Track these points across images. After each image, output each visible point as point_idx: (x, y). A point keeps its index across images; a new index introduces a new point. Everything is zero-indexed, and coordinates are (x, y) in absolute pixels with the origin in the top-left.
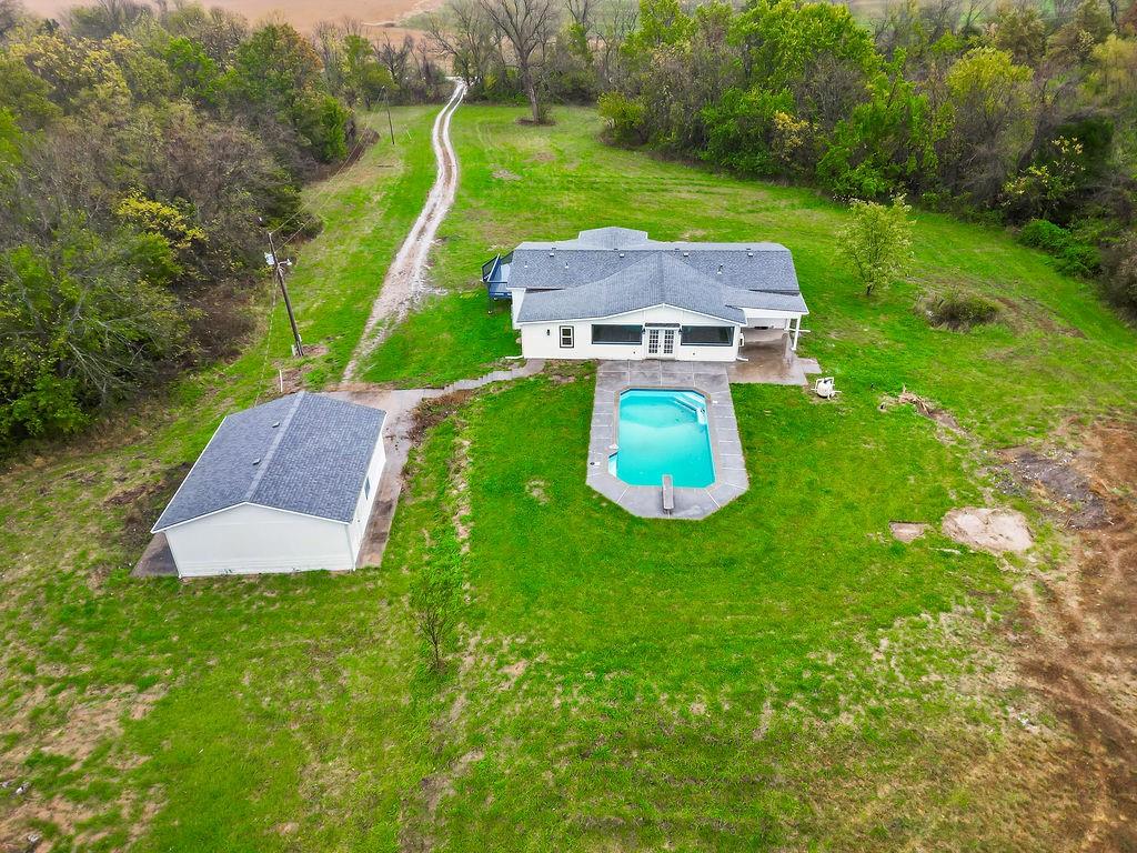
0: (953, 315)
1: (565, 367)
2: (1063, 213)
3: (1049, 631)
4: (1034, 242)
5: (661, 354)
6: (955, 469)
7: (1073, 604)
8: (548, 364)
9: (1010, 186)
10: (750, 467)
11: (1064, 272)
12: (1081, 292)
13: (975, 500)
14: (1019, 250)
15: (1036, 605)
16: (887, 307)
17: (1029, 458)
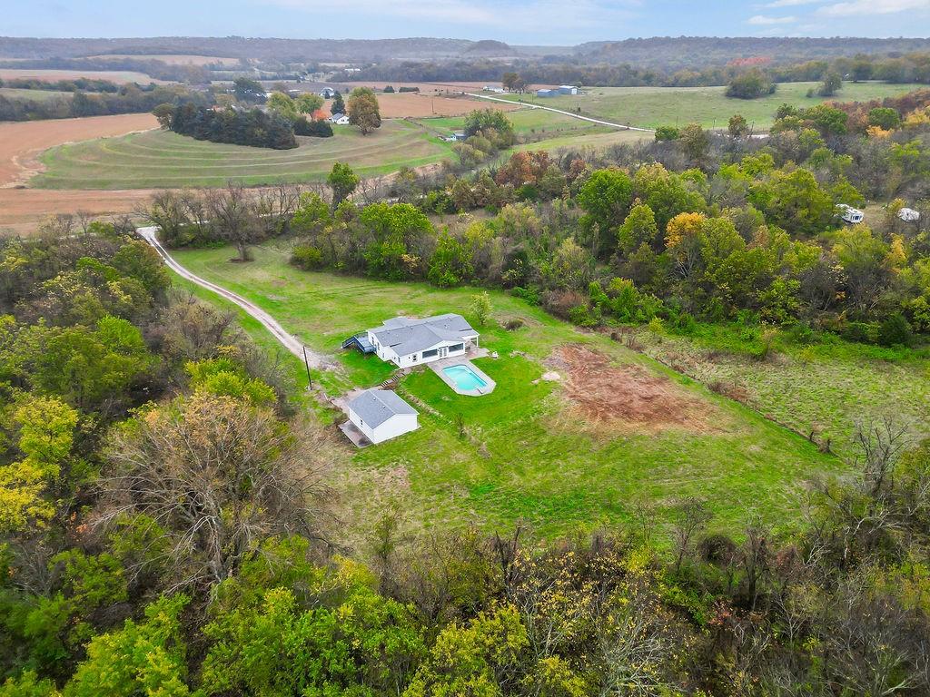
0: (513, 326)
1: (418, 367)
2: (522, 282)
3: (571, 390)
4: (517, 295)
5: (443, 357)
6: (537, 366)
7: (573, 384)
8: (412, 368)
9: (504, 277)
10: (492, 378)
11: (531, 305)
12: (539, 311)
13: (546, 372)
14: (513, 299)
15: (567, 387)
16: (490, 328)
17: (551, 360)
